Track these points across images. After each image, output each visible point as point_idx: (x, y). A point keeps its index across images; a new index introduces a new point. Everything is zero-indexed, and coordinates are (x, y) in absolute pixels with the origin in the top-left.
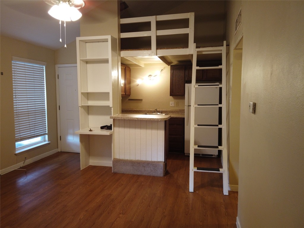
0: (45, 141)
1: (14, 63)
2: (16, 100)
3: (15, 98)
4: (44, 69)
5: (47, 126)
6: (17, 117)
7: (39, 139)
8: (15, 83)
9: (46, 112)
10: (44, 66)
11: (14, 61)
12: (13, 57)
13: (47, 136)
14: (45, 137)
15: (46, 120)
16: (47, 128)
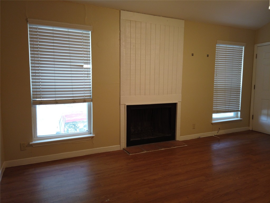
0: (237, 117)
1: (218, 46)
2: (216, 78)
3: (216, 76)
4: (243, 49)
5: (240, 103)
6: (216, 92)
7: (231, 114)
8: (217, 63)
9: (241, 90)
10: (243, 47)
11: (218, 45)
12: (218, 41)
13: (239, 113)
14: (237, 114)
15: (240, 98)
16: (240, 106)
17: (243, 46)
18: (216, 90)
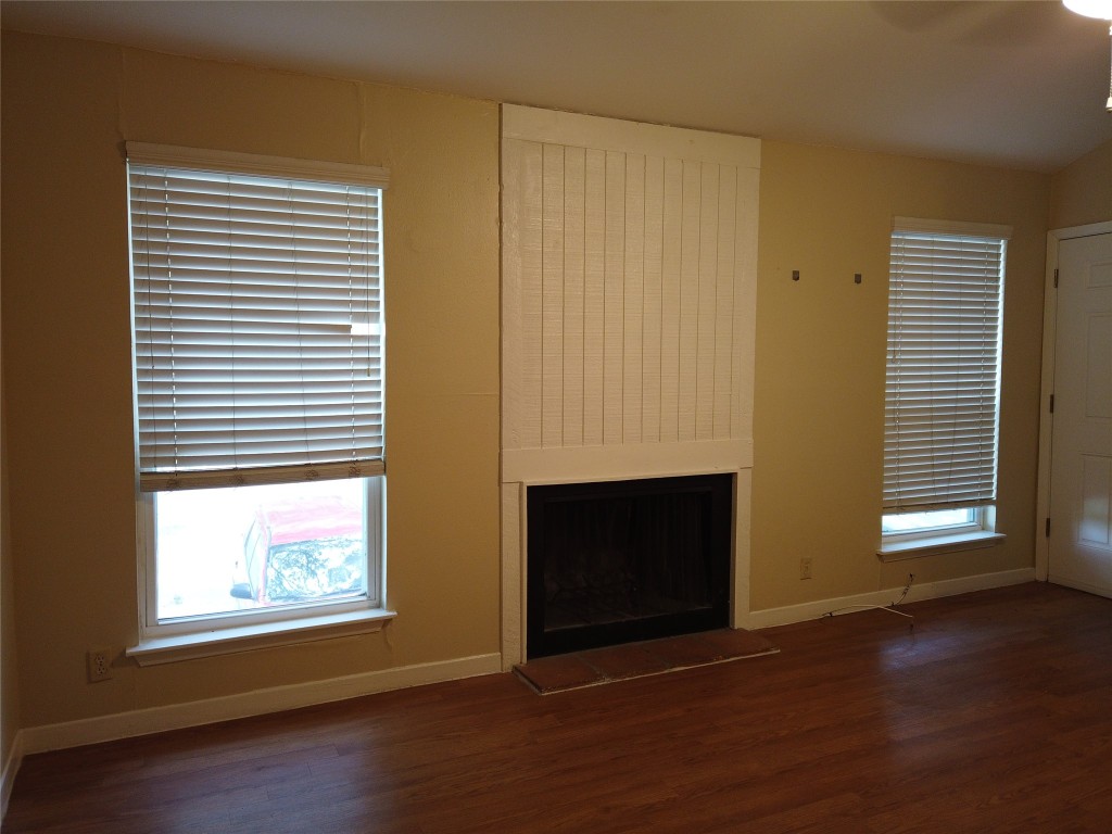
0: (984, 528)
1: (897, 240)
2: (895, 369)
3: (894, 361)
4: (1002, 251)
5: (995, 472)
6: (894, 428)
7: (960, 517)
8: (895, 310)
9: (997, 418)
10: (1002, 243)
11: (898, 235)
12: (897, 218)
13: (992, 511)
14: (984, 515)
15: (995, 448)
16: (995, 480)
17: (998, 236)
18: (894, 419)
